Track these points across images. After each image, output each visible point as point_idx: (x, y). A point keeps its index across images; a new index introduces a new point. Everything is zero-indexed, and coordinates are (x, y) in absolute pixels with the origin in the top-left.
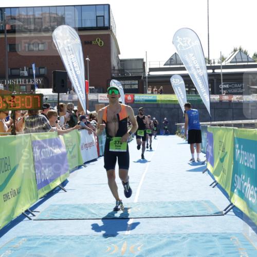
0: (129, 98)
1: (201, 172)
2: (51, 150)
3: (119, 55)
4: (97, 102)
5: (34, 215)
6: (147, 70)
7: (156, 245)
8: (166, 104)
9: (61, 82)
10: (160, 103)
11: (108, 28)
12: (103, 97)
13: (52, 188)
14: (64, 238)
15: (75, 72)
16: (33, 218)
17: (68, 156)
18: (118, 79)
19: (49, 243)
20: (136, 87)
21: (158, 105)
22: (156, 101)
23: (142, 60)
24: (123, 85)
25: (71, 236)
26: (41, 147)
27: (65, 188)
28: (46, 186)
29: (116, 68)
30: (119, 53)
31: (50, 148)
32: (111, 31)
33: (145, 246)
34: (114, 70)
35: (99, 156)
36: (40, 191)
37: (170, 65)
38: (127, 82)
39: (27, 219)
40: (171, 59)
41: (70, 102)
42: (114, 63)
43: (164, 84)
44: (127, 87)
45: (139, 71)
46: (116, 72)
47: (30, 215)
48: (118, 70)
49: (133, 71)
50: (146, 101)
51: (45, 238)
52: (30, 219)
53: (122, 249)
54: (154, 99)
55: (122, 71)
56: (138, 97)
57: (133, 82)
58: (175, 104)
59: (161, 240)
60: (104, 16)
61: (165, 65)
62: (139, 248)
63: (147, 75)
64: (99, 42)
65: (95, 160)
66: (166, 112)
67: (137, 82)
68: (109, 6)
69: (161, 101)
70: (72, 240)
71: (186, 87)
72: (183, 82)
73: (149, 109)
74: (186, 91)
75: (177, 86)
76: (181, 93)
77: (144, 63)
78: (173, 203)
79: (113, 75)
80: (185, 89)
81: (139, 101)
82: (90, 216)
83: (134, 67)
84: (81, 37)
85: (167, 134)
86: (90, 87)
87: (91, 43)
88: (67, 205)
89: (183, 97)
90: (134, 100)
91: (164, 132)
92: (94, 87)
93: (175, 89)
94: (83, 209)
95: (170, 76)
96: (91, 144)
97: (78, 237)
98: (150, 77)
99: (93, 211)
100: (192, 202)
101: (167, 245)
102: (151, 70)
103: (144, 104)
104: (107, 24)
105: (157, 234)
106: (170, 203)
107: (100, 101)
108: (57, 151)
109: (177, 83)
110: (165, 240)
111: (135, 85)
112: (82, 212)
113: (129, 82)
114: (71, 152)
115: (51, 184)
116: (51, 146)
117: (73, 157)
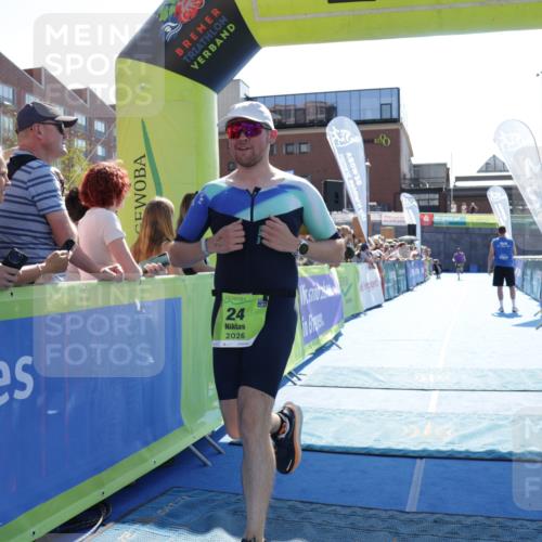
0: (426, 219)
1: (534, 329)
2: (321, 291)
3: (412, 159)
4: (379, 224)
5: (299, 379)
6: (452, 179)
7: (472, 429)
8: (480, 229)
9: (336, 197)
10: (471, 226)
11: (396, 121)
12: (388, 218)
13: (323, 343)
14: (343, 412)
15: (355, 182)
16: (298, 383)
17: (343, 299)
18: (411, 191)
19: (323, 418)
20: (436, 203)
21: (468, 229)
22: (464, 223)
23: (445, 165)
24: (418, 201)
25: (352, 411)
26: (309, 286)
27: (338, 343)
28: (315, 341)
29: (408, 176)
30: (411, 155)
31: (319, 288)
32: (402, 124)
33: (456, 430)
34: (405, 179)
35: (386, 300)
36: (307, 346)
37: (486, 171)
38: (423, 196)
39: (290, 383)
40: (487, 164)
41: (346, 224)
42: (405, 169)
43: (477, 199)
44: (423, 203)
45: (440, 180)
46: (407, 182)
47: (294, 379)
48: (411, 179)
49: (432, 180)
50: (451, 223)
51: (316, 411)
52: (295, 384)
53: (426, 432)
54: (463, 220)
55: (416, 180)
56: (439, 218)
57: (432, 196)
58: (492, 229)
59: (479, 423)
60: (391, 105)
61: (479, 172)
62: (448, 433)
63: (452, 186)
64: (384, 140)
65: (379, 306)
66: (479, 240)
67: (437, 196)
68: (398, 90)
69: (473, 223)
70: (355, 415)
71: (511, 204)
72: (505, 197)
73: (454, 236)
74: (511, 210)
75: (497, 203)
76: (503, 213)
77: (448, 169)
78: (495, 371)
79: (403, 186)
80: (508, 208)
81: (440, 223)
82: (375, 385)
83: (432, 175)
84: (363, 133)
85: (479, 271)
86: (372, 204)
87: (372, 141)
88: (344, 368)
89: (505, 218)
90: (433, 223)
91: (476, 267)
92: (375, 203)
93: (494, 207)
94: (366, 374)
95: (486, 189)
96: (373, 284)
97: (362, 413)
98: (457, 189)
99: (381, 378)
100: (523, 370)
101: (490, 429)
102: (458, 179)
103: (448, 228)
104: (395, 116)
105: (474, 414)
106: (490, 370)
107: (383, 223)
108: (329, 292)
109: (497, 197)
110: (485, 424)
111: (435, 200)
112: (365, 378)
113: (427, 196)
114: (345, 295)
115: (320, 337)
116: (321, 284)
117: (349, 301)
